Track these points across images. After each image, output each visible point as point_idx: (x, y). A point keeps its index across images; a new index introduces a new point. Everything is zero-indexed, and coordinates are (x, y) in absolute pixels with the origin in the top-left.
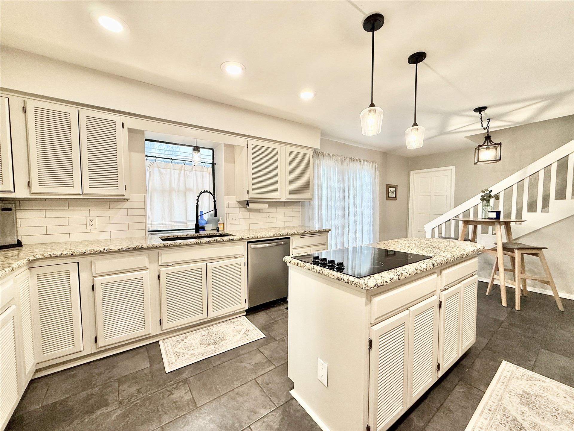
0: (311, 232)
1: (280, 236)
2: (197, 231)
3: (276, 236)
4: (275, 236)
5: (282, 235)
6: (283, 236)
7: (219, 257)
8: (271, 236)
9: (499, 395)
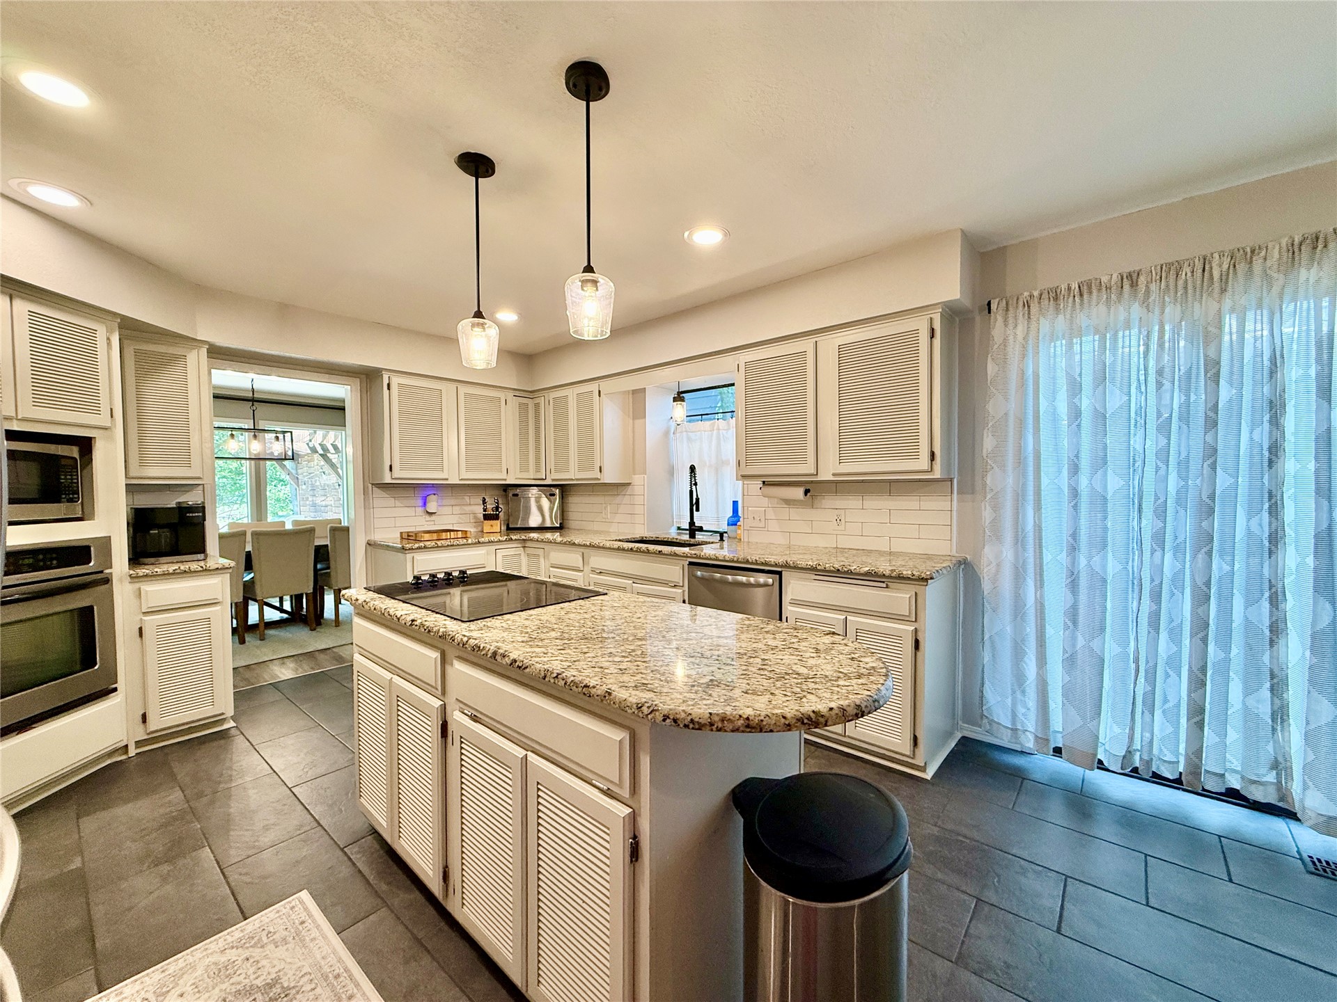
0: (840, 568)
1: (747, 562)
2: (692, 535)
3: (737, 562)
4: (735, 559)
5: (750, 561)
6: (752, 563)
7: (653, 578)
8: (727, 559)
9: (311, 944)
